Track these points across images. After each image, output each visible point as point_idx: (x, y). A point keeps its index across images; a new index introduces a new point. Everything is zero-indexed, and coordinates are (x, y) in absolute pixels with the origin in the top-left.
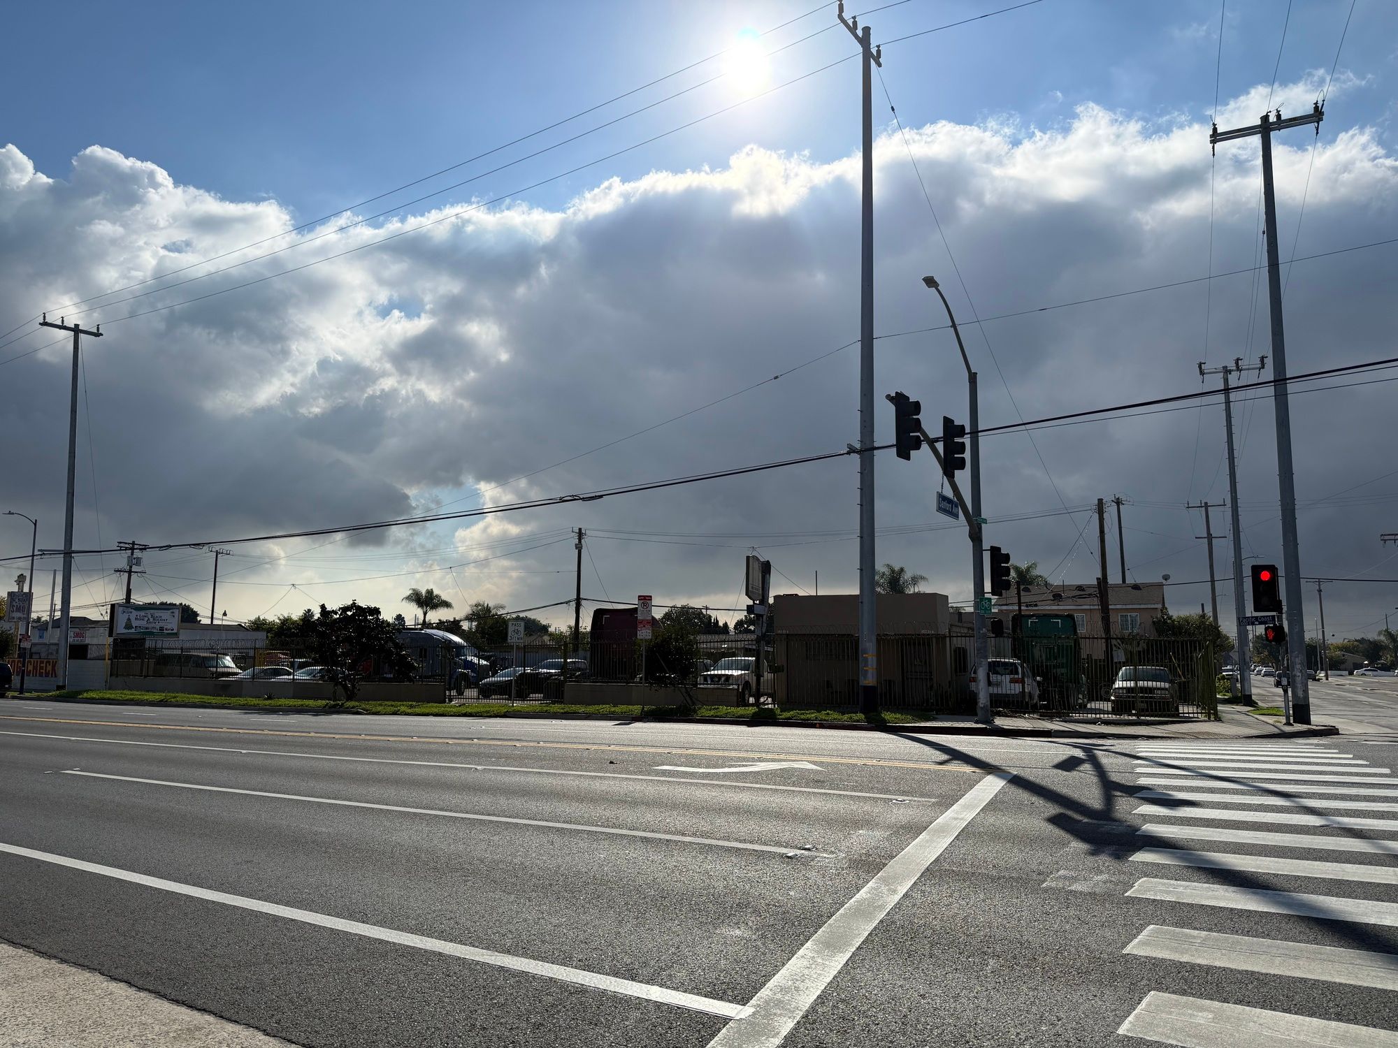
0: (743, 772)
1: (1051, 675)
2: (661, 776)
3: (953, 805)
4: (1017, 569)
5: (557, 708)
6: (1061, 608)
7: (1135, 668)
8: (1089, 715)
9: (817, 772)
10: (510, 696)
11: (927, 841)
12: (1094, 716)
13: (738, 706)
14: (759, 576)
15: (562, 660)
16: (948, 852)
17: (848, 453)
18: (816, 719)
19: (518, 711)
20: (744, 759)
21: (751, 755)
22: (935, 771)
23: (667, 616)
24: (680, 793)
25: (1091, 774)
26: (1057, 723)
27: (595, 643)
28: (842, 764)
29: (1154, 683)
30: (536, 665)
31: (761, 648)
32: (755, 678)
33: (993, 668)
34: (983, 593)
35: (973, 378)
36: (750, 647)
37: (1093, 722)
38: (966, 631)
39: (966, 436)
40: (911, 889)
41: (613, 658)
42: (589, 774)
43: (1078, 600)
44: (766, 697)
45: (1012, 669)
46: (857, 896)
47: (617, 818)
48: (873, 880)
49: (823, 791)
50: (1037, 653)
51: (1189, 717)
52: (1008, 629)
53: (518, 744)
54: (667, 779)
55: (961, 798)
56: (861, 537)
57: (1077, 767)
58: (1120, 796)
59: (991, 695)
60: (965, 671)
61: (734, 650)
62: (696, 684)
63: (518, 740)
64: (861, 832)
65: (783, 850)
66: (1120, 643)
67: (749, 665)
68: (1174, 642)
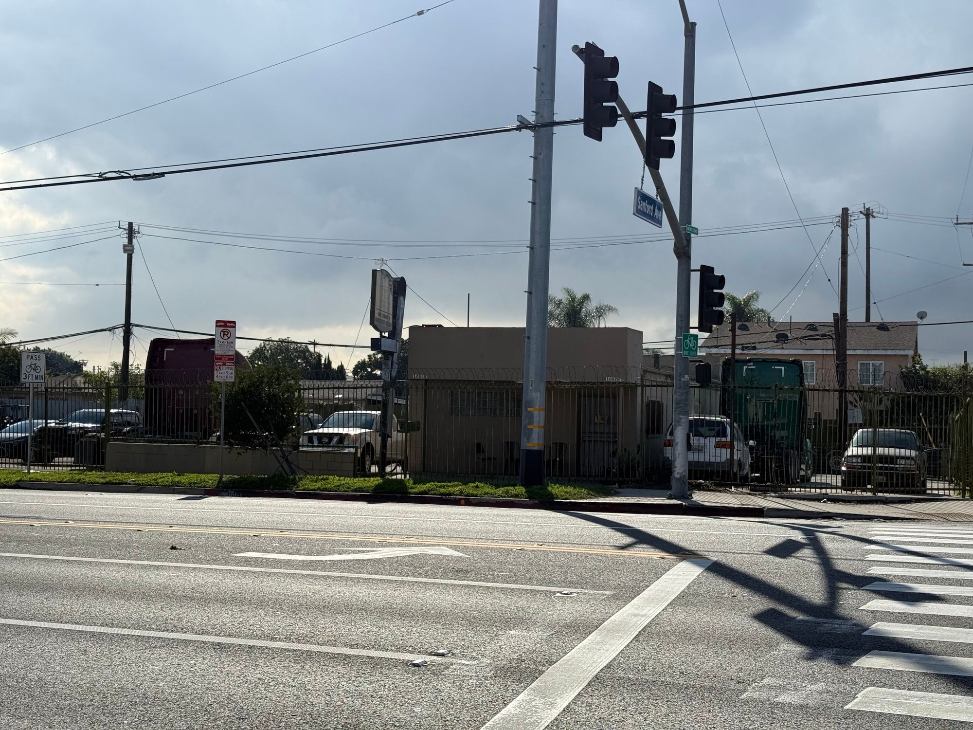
0: (359, 560)
1: (767, 440)
2: (244, 566)
3: (633, 598)
4: (733, 300)
5: (94, 476)
6: (786, 352)
7: (875, 430)
8: (813, 490)
9: (459, 560)
10: (25, 459)
11: (598, 643)
12: (818, 491)
13: (355, 476)
14: (389, 299)
15: (103, 410)
16: (623, 655)
17: (519, 128)
18: (461, 493)
19: (38, 480)
20: (361, 544)
21: (370, 538)
22: (613, 558)
23: (259, 353)
24: (270, 586)
25: (811, 562)
26: (771, 499)
27: (152, 387)
28: (492, 549)
29: (897, 450)
30: (63, 417)
31: (390, 398)
32: (379, 439)
33: (696, 428)
34: (688, 328)
35: (690, 30)
36: (374, 398)
37: (817, 499)
38: (663, 379)
39: (677, 112)
40: (574, 701)
41: (178, 410)
42: (140, 562)
43: (808, 342)
44: (394, 465)
45: (718, 430)
46: (503, 712)
47: (180, 619)
48: (526, 692)
49: (465, 583)
50: (751, 410)
51: (938, 495)
52: (717, 378)
53: (36, 523)
54: (252, 569)
55: (644, 590)
56: (532, 248)
57: (793, 552)
58: (846, 589)
59: (690, 464)
60: (659, 432)
61: (352, 402)
62: (296, 447)
63: (37, 518)
64: (512, 632)
65: (408, 657)
66: (858, 399)
67: (372, 421)
68: (925, 398)
